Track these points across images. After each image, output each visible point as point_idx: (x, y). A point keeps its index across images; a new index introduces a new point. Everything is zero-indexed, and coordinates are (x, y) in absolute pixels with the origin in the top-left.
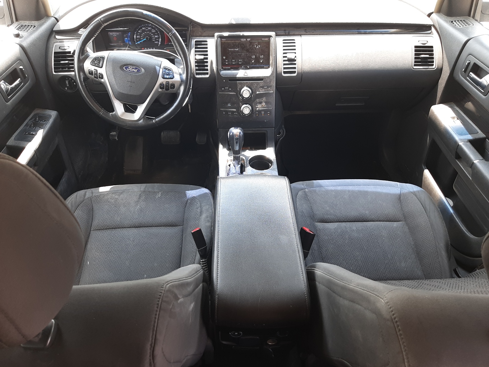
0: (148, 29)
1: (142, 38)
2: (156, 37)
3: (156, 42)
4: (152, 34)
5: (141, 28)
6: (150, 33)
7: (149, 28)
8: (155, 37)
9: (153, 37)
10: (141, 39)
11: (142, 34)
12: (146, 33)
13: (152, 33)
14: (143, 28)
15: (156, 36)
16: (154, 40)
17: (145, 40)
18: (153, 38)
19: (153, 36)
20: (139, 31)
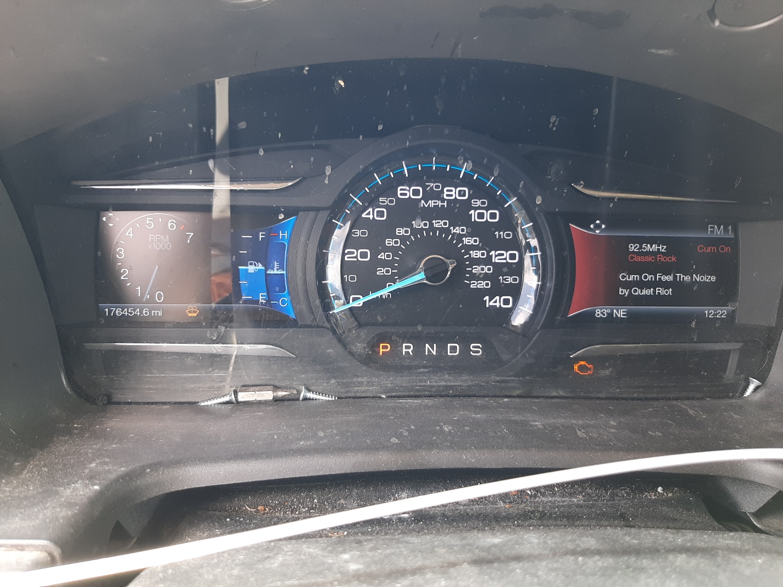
0: (438, 196)
1: (384, 264)
2: (496, 260)
3: (497, 302)
4: (466, 240)
5: (389, 188)
6: (457, 230)
7: (452, 193)
8: (488, 261)
9: (478, 262)
10: (381, 271)
11: (394, 236)
12: (419, 224)
13: (476, 229)
14: (405, 192)
15: (501, 257)
16: (482, 285)
17: (418, 286)
18: (477, 270)
19: (476, 254)
20: (370, 214)
